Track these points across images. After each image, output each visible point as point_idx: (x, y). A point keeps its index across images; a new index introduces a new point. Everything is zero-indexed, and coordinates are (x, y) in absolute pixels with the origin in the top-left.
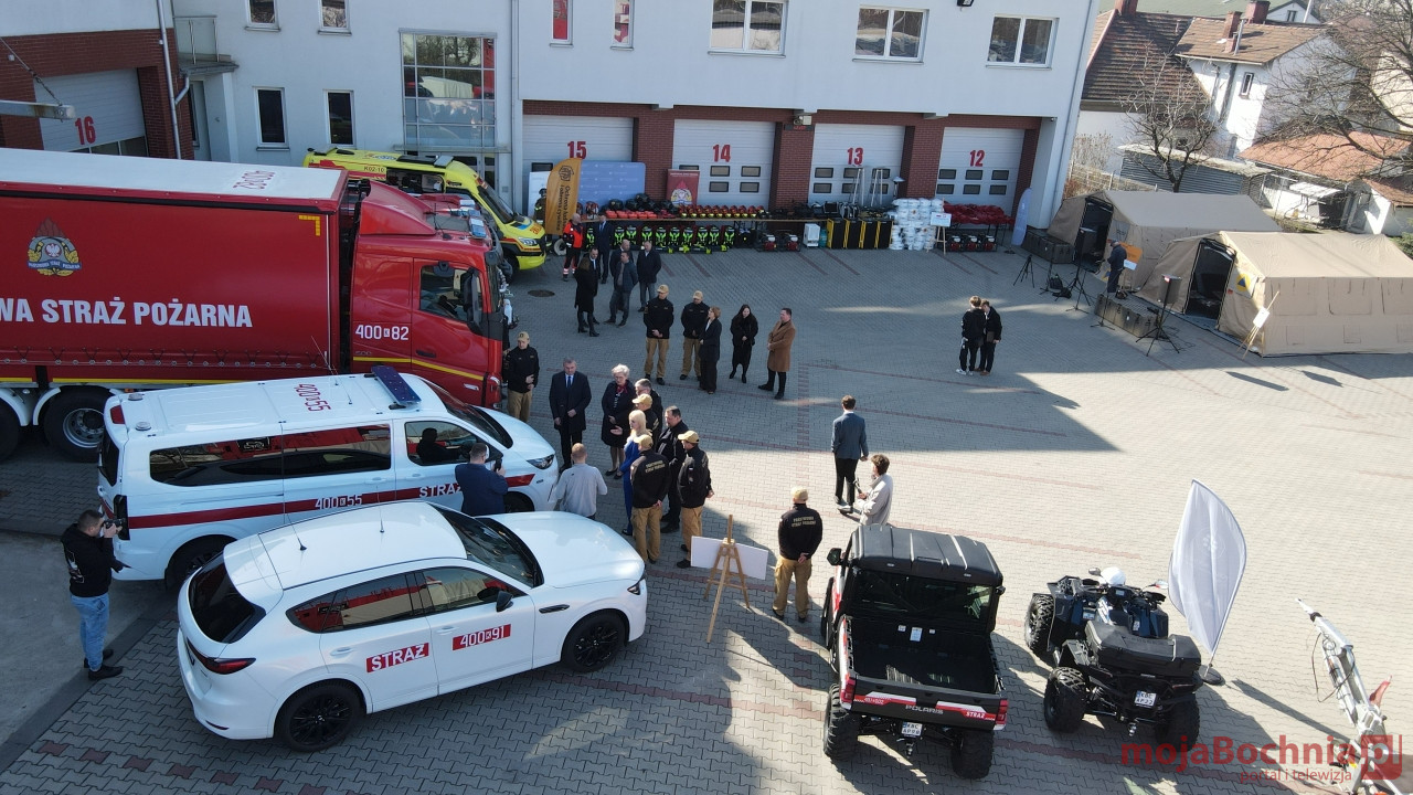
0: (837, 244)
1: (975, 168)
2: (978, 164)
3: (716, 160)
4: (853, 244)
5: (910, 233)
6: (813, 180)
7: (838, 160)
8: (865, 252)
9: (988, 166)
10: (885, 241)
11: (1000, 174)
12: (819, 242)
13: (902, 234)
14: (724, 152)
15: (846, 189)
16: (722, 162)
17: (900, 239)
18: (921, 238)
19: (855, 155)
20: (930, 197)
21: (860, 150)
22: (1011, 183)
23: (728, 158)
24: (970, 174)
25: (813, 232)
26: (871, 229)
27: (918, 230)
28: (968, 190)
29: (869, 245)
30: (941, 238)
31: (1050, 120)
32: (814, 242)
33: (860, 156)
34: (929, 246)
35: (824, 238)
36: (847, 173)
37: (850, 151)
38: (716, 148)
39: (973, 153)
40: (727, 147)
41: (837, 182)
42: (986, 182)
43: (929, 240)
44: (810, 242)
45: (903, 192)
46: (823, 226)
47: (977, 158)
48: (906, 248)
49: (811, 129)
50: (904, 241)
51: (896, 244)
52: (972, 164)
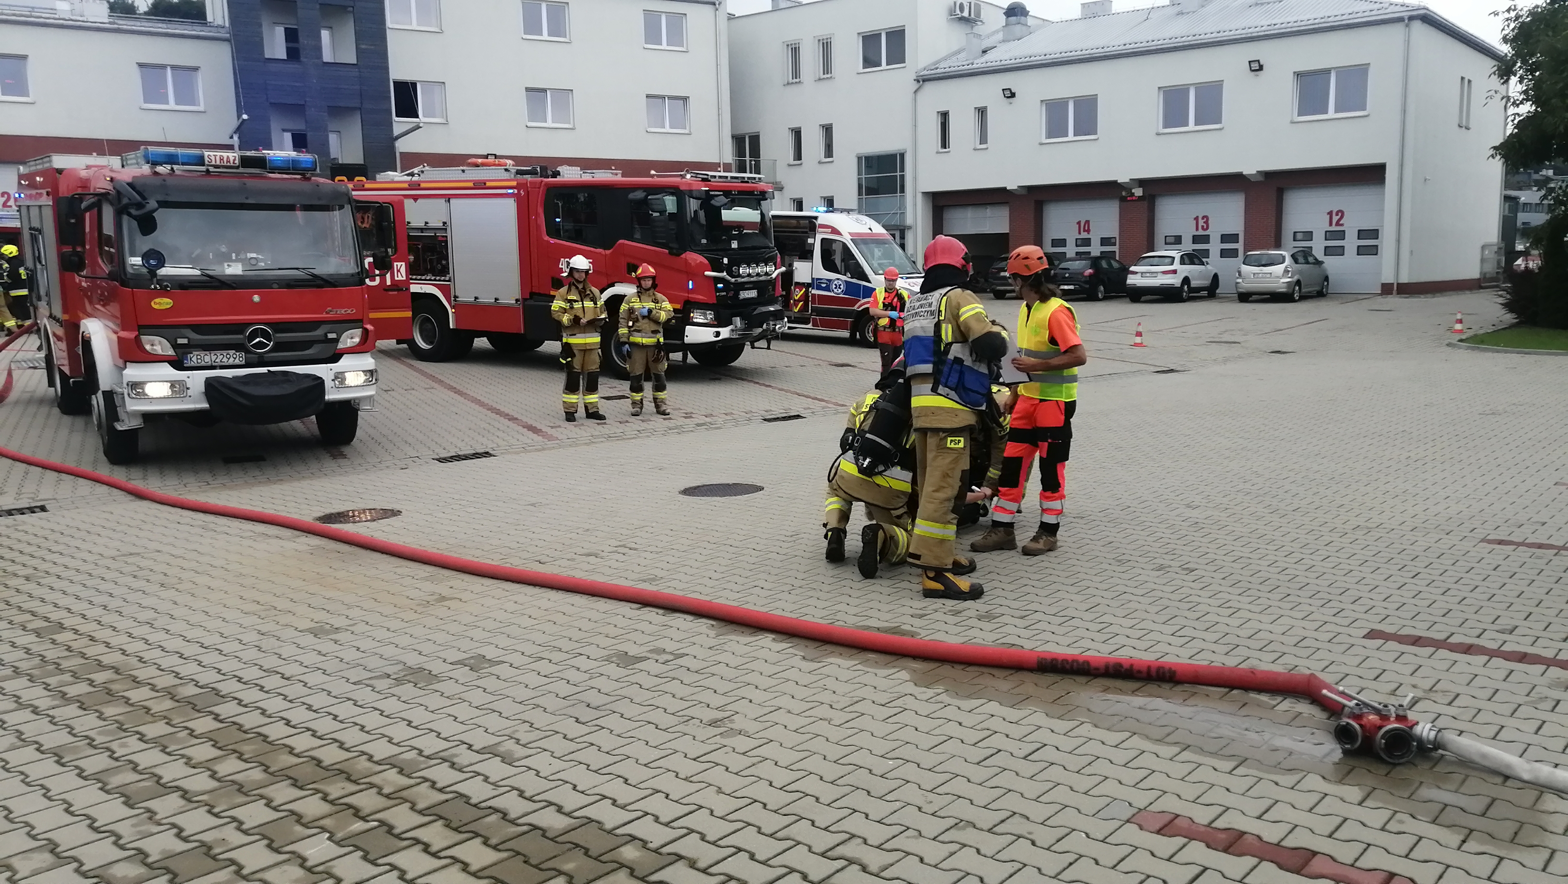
1: (1334, 228)
2: (1338, 224)
3: (1080, 233)
6: (1163, 247)
7: (1185, 228)
11: (1368, 234)
14: (1086, 227)
16: (1084, 235)
19: (1201, 223)
21: (1206, 218)
23: (1088, 231)
24: (1329, 235)
28: (1330, 252)
33: (1207, 222)
37: (1196, 219)
38: (1079, 223)
39: (1330, 213)
40: (1087, 222)
41: (1186, 248)
42: (1351, 243)
47: (1335, 219)
49: (1148, 199)
52: (1331, 224)
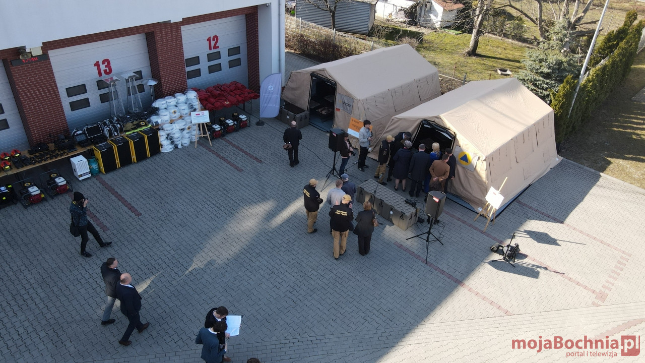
0: (110, 167)
1: (213, 51)
2: (215, 47)
4: (126, 161)
5: (176, 135)
6: (66, 101)
7: (89, 76)
8: (141, 164)
9: (224, 46)
10: (156, 147)
11: (233, 51)
12: (91, 172)
13: (169, 137)
15: (104, 98)
17: (169, 142)
18: (187, 136)
19: (103, 67)
20: (183, 91)
21: (107, 62)
22: (243, 55)
24: (210, 57)
25: (80, 164)
26: (140, 146)
27: (183, 130)
28: (211, 69)
29: (141, 156)
30: (204, 133)
31: (266, 6)
32: (85, 174)
33: (109, 65)
34: (195, 139)
35: (95, 166)
36: (101, 84)
37: (97, 64)
39: (209, 40)
41: (93, 95)
42: (225, 60)
43: (196, 134)
44: (81, 176)
45: (159, 93)
46: (89, 155)
47: (213, 43)
48: (176, 147)
49: (44, 57)
50: (172, 143)
51: (167, 147)
52: (210, 49)
